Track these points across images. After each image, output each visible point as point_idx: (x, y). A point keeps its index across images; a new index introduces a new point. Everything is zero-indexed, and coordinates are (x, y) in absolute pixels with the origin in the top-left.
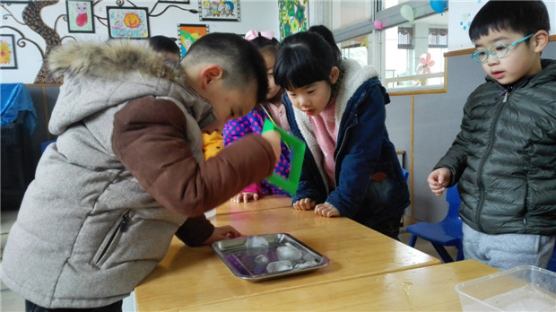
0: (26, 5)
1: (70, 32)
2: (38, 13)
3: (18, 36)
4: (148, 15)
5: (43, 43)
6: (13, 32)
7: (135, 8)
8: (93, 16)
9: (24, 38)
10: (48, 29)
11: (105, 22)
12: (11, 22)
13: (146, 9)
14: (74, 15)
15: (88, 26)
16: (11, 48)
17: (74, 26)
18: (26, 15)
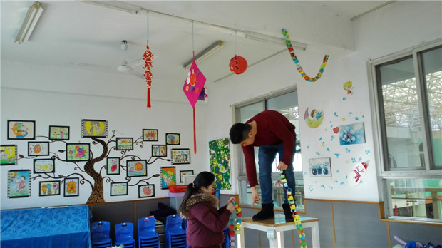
0: (86, 162)
1: (108, 174)
2: (92, 165)
3: (81, 178)
4: (147, 163)
5: (93, 181)
6: (78, 176)
7: (141, 160)
8: (120, 165)
9: (84, 179)
10: (96, 173)
11: (125, 168)
12: (78, 171)
13: (146, 161)
14: (110, 165)
15: (117, 171)
16: (77, 185)
17: (110, 172)
18: (86, 167)
